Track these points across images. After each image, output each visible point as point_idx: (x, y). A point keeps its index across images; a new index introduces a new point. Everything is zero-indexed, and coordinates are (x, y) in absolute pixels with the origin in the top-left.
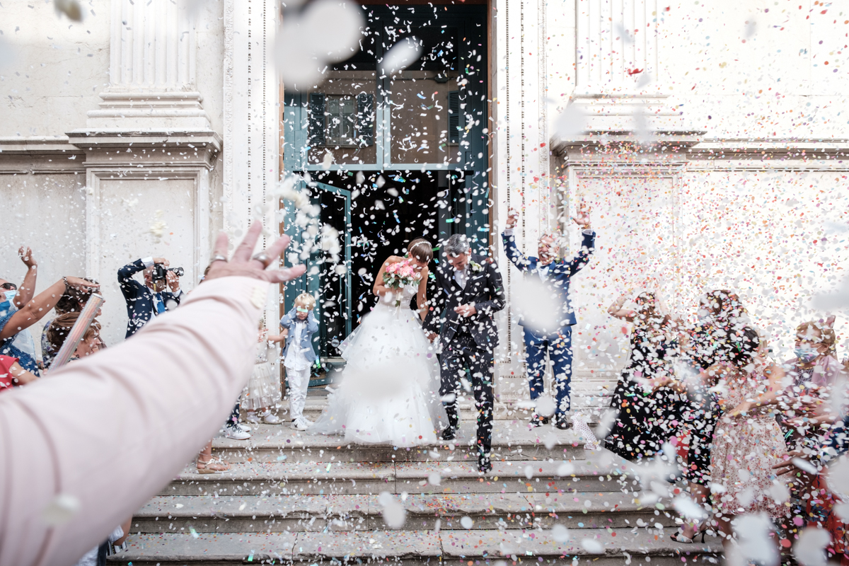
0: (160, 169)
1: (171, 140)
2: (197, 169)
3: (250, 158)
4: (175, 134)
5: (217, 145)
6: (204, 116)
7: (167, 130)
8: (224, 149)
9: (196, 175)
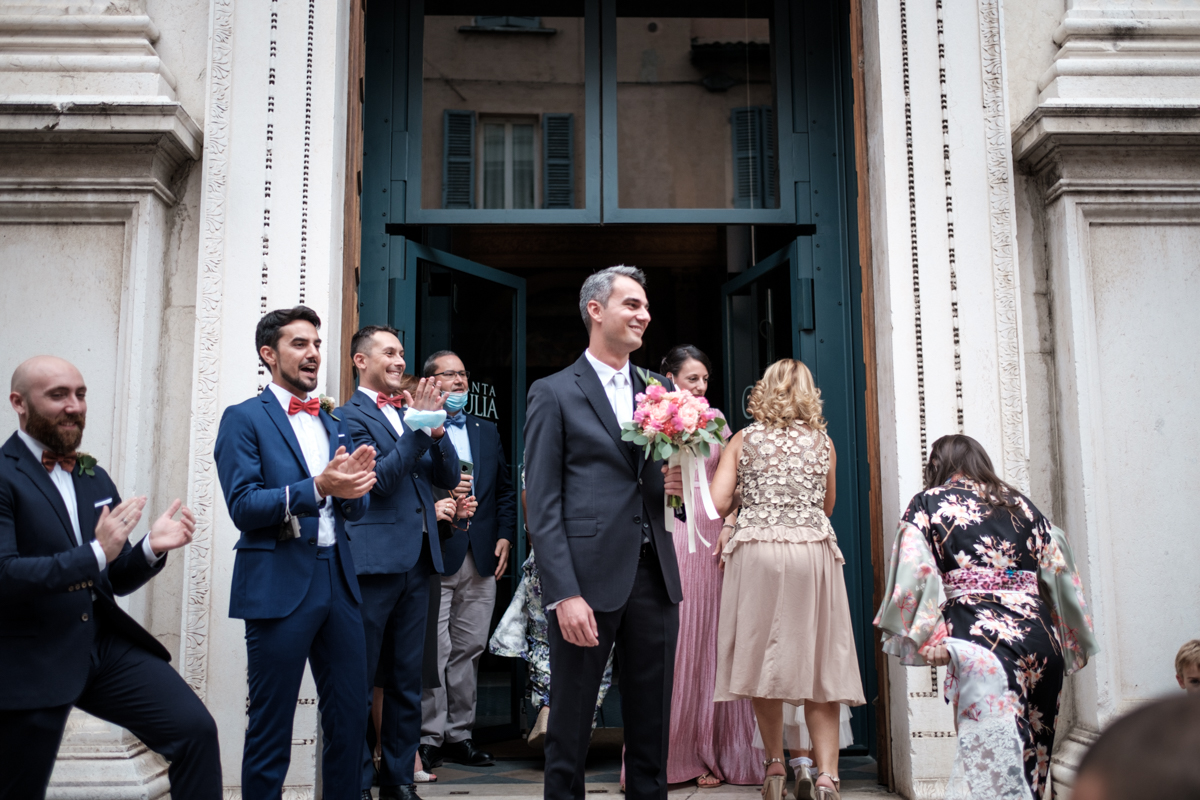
0: (37, 197)
1: (66, 124)
2: (132, 198)
3: (269, 175)
4: (77, 110)
5: (188, 142)
6: (157, 70)
7: (59, 100)
8: (205, 152)
9: (128, 214)
